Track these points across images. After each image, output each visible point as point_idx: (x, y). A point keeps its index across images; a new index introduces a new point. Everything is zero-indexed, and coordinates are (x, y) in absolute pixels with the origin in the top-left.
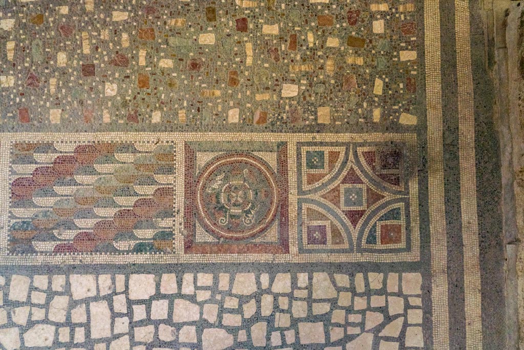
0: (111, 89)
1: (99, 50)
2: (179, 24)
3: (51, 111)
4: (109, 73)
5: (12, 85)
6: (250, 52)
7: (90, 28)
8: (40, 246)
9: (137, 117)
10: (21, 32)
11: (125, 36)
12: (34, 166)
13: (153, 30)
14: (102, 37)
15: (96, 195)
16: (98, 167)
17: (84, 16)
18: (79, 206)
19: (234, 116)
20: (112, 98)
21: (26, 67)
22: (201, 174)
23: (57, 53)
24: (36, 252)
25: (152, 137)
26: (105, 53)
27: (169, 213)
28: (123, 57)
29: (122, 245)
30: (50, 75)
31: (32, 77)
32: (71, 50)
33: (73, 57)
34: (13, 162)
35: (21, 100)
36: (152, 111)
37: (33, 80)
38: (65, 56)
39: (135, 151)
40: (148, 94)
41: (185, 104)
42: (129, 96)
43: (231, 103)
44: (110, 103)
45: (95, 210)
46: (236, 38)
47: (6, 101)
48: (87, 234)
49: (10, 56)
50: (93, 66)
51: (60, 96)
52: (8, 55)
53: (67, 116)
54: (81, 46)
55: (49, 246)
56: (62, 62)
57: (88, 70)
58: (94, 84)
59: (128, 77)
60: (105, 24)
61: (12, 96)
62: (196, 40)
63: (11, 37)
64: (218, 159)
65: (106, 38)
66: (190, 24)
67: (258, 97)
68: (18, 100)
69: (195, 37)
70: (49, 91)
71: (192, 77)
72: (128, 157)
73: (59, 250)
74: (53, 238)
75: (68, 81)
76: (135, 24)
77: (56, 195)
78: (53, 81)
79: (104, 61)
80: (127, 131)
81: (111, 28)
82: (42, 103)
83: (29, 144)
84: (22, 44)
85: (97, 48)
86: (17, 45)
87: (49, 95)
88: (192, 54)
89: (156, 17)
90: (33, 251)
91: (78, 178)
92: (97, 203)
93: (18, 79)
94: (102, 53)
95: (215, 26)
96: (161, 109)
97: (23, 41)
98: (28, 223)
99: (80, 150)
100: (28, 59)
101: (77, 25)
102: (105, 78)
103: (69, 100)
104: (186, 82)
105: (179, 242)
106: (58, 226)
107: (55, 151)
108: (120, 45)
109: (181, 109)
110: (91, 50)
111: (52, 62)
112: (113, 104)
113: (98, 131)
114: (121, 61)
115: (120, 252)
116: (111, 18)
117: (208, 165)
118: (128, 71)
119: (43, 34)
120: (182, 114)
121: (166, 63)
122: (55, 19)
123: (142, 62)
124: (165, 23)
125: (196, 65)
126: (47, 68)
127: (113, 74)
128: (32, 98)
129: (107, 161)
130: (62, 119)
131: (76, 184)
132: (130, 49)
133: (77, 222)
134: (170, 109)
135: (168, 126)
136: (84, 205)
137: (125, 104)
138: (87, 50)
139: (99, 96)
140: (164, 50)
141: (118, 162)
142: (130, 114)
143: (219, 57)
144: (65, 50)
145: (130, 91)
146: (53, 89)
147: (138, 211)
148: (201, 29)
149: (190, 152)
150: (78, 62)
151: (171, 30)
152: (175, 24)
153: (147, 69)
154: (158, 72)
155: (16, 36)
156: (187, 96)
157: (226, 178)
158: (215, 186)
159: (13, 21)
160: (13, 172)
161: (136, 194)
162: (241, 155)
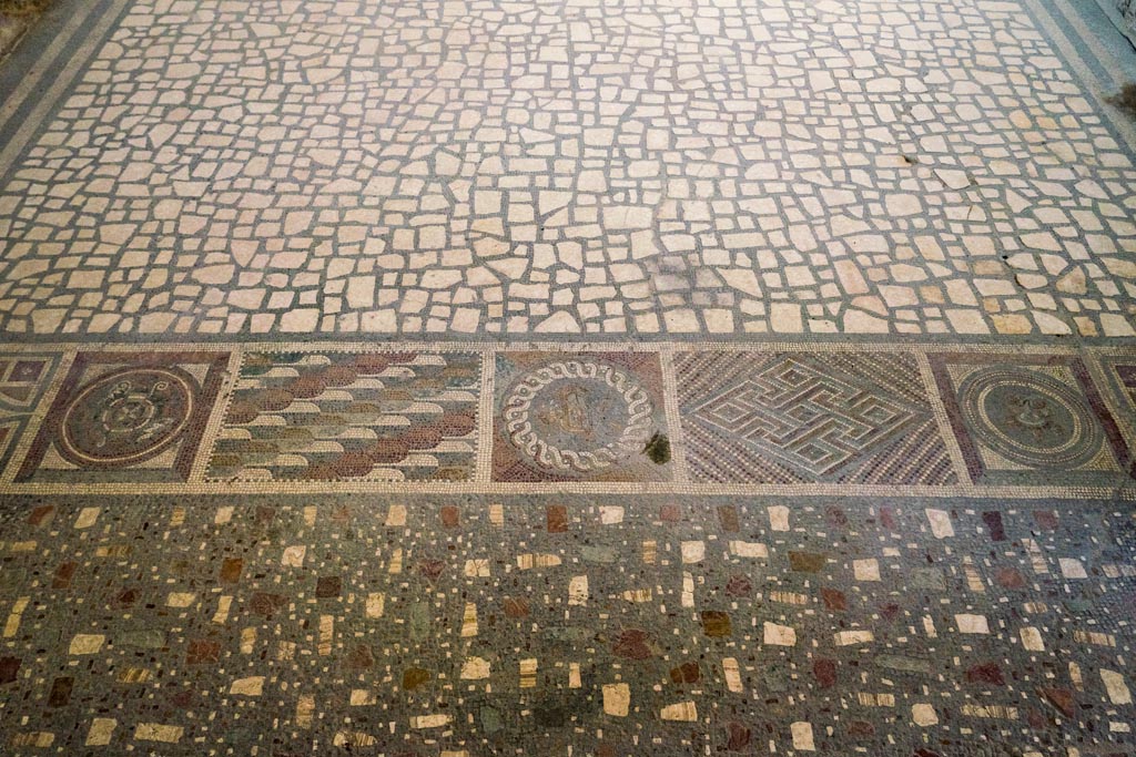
0: (294, 556)
1: (302, 622)
2: (132, 671)
3: (403, 523)
4: (291, 583)
5: (469, 563)
6: (14, 620)
7: (313, 663)
8: (437, 361)
9: (258, 516)
10: (449, 655)
11: (247, 648)
12: (438, 449)
13: (190, 661)
14: (293, 645)
15: (346, 416)
16: (338, 448)
17: (321, 687)
18: (376, 403)
19: (88, 517)
20: (295, 542)
21: (442, 591)
22: (174, 440)
23: (384, 616)
24: (441, 354)
25: (240, 488)
26: (293, 617)
27: (240, 395)
28: (260, 611)
29: (319, 360)
30: (399, 578)
31: (433, 575)
32: (357, 622)
33: (353, 611)
34: (471, 455)
35: (455, 539)
36: (230, 524)
37: (432, 572)
38: (369, 610)
39: (274, 469)
40: (228, 550)
41: (167, 535)
42: (264, 547)
43: (84, 536)
44: (300, 535)
45: (350, 397)
46: (29, 646)
47: (480, 538)
48: (368, 372)
49: (471, 610)
50: (318, 595)
51: (386, 546)
52: (475, 612)
53: (378, 516)
54: (337, 628)
55: (421, 361)
56: (375, 601)
57: (329, 588)
58: (323, 564)
59: (258, 576)
60: (283, 672)
61: (469, 545)
62: (110, 643)
63: (469, 644)
64: (141, 459)
65: (285, 644)
66: (111, 673)
67: (31, 545)
68: (460, 539)
69: (110, 647)
70: (404, 554)
71: (139, 578)
72: (286, 460)
73: (411, 356)
74: (416, 369)
75: (367, 569)
76: (222, 671)
77: (407, 415)
78: (396, 568)
79: (298, 602)
80: (279, 496)
81: (271, 663)
82: (418, 535)
83: (444, 478)
84: (449, 631)
85: (306, 625)
86: (459, 630)
87: (404, 547)
88: (127, 616)
89: (175, 685)
90: (446, 356)
91: (371, 435)
92: (348, 407)
93: (459, 572)
94: (298, 618)
95: (62, 668)
96: (212, 527)
97: (446, 638)
98: (452, 384)
99: (362, 470)
100: (438, 605)
101: (338, 668)
102: (301, 575)
103: (370, 540)
104: (154, 569)
105: (235, 364)
106: (409, 381)
107: (403, 470)
108: (260, 633)
109: (177, 527)
110: (317, 623)
111: (394, 599)
112: (295, 534)
113: (329, 496)
114: (264, 605)
115: (324, 353)
116: (266, 682)
117: (158, 452)
118: (256, 585)
119: (406, 650)
120: (178, 519)
121: (180, 600)
122: (380, 680)
123: (225, 603)
124: (160, 674)
125: (123, 600)
126: (404, 590)
127: (284, 581)
128: (434, 543)
129: (322, 455)
130: (386, 512)
131: (375, 428)
132: (242, 625)
133: (380, 385)
134: (196, 527)
135: (209, 502)
136: (366, 403)
137: (274, 534)
138: (327, 622)
139: (317, 545)
140: (179, 623)
141: (304, 455)
142: (269, 519)
143: (76, 612)
144: (367, 622)
145: (260, 554)
146: (397, 555)
147: (287, 396)
148: (92, 662)
149: (183, 469)
150: (345, 601)
151: (153, 660)
152: (140, 672)
153: (219, 590)
154: (201, 588)
155: (461, 647)
156: (159, 547)
157: (136, 435)
158: (157, 426)
159: (464, 676)
160: (473, 443)
161: (285, 416)
162: (100, 464)
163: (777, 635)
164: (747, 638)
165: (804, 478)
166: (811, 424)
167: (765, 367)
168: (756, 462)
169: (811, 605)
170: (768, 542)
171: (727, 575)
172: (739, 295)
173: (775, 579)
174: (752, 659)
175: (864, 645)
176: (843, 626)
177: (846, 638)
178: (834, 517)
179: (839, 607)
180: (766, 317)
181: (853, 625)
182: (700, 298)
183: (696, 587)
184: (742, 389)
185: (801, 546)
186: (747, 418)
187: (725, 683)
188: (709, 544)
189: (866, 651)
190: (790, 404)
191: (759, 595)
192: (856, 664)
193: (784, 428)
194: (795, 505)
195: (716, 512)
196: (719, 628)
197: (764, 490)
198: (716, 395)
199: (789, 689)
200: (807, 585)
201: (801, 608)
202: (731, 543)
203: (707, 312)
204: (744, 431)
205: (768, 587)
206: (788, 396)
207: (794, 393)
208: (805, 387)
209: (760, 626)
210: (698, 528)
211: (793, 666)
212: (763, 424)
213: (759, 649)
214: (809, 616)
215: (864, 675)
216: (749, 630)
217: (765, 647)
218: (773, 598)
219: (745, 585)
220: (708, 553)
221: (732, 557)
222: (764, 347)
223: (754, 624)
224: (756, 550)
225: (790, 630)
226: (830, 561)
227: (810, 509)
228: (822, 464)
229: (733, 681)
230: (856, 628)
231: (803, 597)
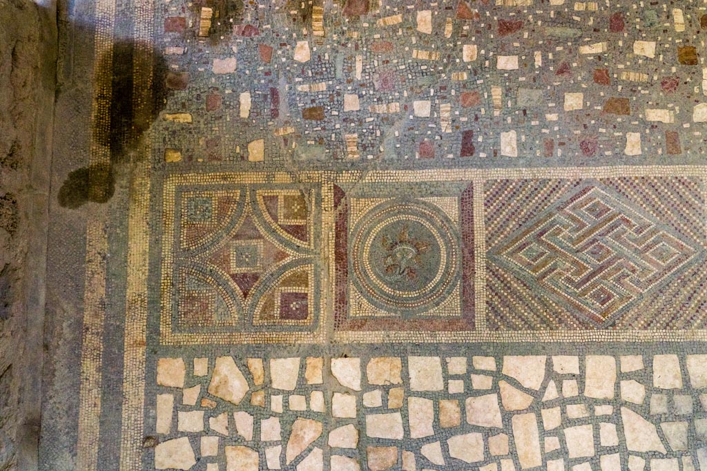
163: (646, 48)
164: (667, 46)
165: (607, 183)
166: (594, 241)
167: (627, 309)
168: (646, 199)
169: (620, 72)
170: (644, 122)
171: (677, 94)
172: (644, 410)
173: (642, 92)
174: (665, 31)
175: (588, 43)
176: (599, 57)
177: (598, 48)
178: (590, 147)
179: (599, 71)
180: (621, 376)
181: (592, 58)
182: (684, 404)
183: (700, 84)
184: (650, 281)
185: (619, 120)
186: (649, 247)
187: (685, 14)
188: (689, 120)
189: (587, 39)
190: (609, 263)
191: (655, 78)
192: (595, 30)
193: (617, 237)
194: (620, 157)
195: (682, 149)
196: (686, 53)
197: (643, 171)
198: (674, 274)
199: (643, 12)
200: (620, 87)
201: (627, 68)
202: (672, 120)
203: (678, 384)
204: (653, 232)
205: (649, 85)
206: (610, 275)
207: (604, 277)
208: (593, 285)
209: (657, 55)
210: (697, 133)
211: (638, 27)
212: (635, 240)
213: (659, 38)
214: (622, 63)
215: (591, 23)
216: (665, 52)
217: (655, 39)
218: (646, 77)
219: (666, 86)
220: (691, 111)
221: (673, 109)
222: (625, 336)
223: (661, 56)
224: (654, 115)
225: (636, 52)
226: (599, 108)
227: (607, 153)
228: (591, 199)
229: (678, 16)
230: (590, 55)
231: (624, 77)
